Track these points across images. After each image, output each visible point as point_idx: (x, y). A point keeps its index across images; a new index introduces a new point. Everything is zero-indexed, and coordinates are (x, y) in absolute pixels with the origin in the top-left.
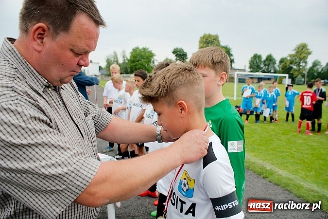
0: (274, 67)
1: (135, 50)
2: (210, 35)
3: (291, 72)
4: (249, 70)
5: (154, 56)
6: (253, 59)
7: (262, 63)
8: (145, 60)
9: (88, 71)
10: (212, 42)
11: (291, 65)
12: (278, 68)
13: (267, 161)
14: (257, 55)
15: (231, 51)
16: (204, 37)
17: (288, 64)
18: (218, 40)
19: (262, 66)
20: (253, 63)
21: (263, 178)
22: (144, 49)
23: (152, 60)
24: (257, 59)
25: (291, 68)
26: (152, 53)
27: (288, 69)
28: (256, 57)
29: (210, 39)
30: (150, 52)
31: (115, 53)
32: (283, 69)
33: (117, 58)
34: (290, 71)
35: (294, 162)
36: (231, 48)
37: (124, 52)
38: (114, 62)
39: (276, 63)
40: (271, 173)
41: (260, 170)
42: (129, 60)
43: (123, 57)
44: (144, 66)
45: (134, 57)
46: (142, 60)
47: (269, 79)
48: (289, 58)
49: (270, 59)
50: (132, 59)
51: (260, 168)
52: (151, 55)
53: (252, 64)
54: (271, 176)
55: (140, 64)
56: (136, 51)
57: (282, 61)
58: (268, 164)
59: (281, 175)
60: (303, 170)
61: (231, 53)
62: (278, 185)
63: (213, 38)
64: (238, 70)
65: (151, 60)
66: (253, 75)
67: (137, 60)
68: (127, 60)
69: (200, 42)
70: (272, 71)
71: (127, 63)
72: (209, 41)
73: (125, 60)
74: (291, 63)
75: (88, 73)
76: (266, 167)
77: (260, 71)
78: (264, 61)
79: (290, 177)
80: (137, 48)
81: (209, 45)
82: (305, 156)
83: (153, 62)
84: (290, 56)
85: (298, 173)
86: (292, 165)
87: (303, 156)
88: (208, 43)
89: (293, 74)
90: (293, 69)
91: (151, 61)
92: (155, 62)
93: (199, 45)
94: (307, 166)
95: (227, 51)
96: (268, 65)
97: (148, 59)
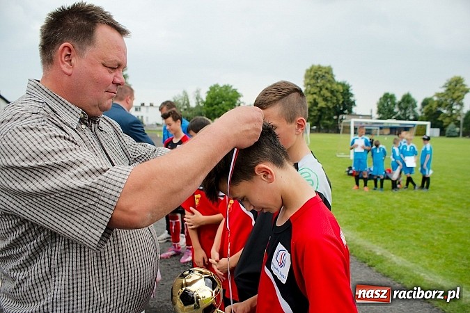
0: (414, 112)
1: (213, 89)
2: (320, 67)
3: (440, 119)
4: (377, 116)
5: (240, 96)
6: (382, 101)
7: (396, 106)
8: (228, 103)
9: (147, 118)
10: (323, 76)
11: (439, 109)
12: (419, 114)
13: (379, 244)
14: (388, 94)
15: (350, 89)
16: (311, 70)
17: (434, 106)
18: (332, 74)
19: (396, 110)
20: (383, 106)
21: (369, 266)
22: (227, 87)
23: (238, 102)
24: (389, 100)
25: (440, 112)
26: (237, 93)
27: (435, 114)
28: (388, 98)
29: (320, 73)
30: (235, 92)
31: (185, 92)
32: (427, 114)
33: (188, 100)
34: (438, 117)
35: (417, 246)
36: (350, 85)
37: (198, 91)
38: (183, 105)
39: (416, 106)
40: (381, 260)
41: (366, 256)
42: (205, 103)
43: (197, 99)
45: (211, 98)
46: (223, 102)
47: (406, 129)
48: (435, 99)
49: (408, 100)
50: (210, 101)
51: (367, 254)
52: (236, 95)
53: (381, 107)
54: (379, 265)
55: (220, 108)
56: (215, 90)
57: (425, 103)
58: (379, 248)
59: (395, 263)
60: (428, 257)
61: (350, 92)
62: (388, 276)
63: (324, 70)
64: (361, 117)
65: (236, 102)
66: (382, 123)
67: (215, 102)
68: (202, 102)
69: (306, 77)
70: (412, 117)
71: (201, 108)
72: (319, 75)
73: (198, 103)
74: (440, 105)
75: (147, 120)
76: (375, 252)
77: (394, 117)
78: (400, 104)
79: (406, 265)
80: (217, 86)
81: (319, 81)
82: (436, 238)
84: (438, 95)
85: (420, 260)
86: (414, 249)
87: (433, 238)
88: (317, 78)
89: (442, 122)
90: (442, 115)
91: (237, 104)
92: (241, 104)
93: (304, 81)
94: (435, 250)
95: (345, 88)
96: (406, 109)
97: (232, 101)
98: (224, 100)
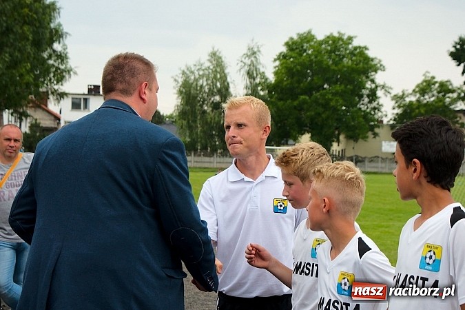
1: (296, 47)
8: (338, 88)
22: (336, 44)
23: (369, 85)
26: (367, 60)
30: (360, 53)
31: (216, 57)
33: (224, 78)
37: (253, 53)
38: (211, 93)
42: (272, 87)
43: (250, 75)
44: (335, 110)
46: (326, 86)
50: (285, 82)
52: (363, 66)
55: (316, 101)
67: (303, 85)
68: (265, 83)
73: (254, 85)
80: (307, 38)
83: (373, 96)
91: (365, 92)
92: (379, 93)
97: (351, 81)
98: (327, 81)
